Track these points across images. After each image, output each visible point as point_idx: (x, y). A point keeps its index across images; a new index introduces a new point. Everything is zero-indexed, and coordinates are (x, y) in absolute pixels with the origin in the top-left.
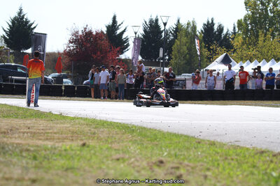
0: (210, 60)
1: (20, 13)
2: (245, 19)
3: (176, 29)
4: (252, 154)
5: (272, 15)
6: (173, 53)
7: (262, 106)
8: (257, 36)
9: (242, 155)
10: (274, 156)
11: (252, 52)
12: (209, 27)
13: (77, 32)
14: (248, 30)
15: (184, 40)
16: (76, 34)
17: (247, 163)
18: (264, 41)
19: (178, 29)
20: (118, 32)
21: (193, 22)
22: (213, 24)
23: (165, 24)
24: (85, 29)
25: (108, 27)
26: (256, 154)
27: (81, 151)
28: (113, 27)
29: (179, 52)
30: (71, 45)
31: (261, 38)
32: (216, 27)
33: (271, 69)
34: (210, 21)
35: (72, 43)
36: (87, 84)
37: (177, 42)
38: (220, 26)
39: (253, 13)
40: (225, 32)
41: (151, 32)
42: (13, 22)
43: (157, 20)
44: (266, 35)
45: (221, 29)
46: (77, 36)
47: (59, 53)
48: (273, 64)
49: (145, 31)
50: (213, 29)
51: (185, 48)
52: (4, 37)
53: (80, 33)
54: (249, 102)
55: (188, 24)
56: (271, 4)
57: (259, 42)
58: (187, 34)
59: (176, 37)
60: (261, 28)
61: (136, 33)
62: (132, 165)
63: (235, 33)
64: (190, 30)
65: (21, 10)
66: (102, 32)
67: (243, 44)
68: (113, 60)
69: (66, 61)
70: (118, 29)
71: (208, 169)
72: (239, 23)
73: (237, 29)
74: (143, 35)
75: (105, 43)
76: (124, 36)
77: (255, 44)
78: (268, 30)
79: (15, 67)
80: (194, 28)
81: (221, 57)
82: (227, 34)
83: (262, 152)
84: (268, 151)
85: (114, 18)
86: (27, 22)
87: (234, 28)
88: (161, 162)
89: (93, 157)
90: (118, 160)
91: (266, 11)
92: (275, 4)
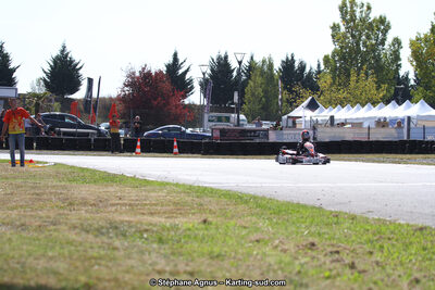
0: (292, 105)
1: (63, 51)
2: (333, 56)
3: (250, 67)
5: (365, 50)
6: (246, 96)
8: (349, 76)
11: (342, 94)
12: (288, 64)
13: (134, 73)
14: (336, 68)
15: (259, 80)
16: (131, 75)
17: (411, 243)
18: (357, 82)
19: (252, 67)
20: (180, 72)
21: (270, 59)
22: (293, 61)
23: (240, 63)
24: (144, 69)
25: (168, 66)
26: (416, 230)
27: (207, 229)
28: (174, 66)
29: (253, 95)
30: (126, 88)
31: (353, 78)
32: (296, 64)
34: (290, 58)
35: (127, 86)
36: (147, 136)
37: (251, 83)
38: (301, 63)
39: (341, 47)
40: (307, 70)
41: (220, 72)
42: (55, 61)
43: (226, 57)
44: (358, 74)
45: (302, 67)
46: (133, 78)
47: (111, 98)
49: (212, 70)
50: (294, 67)
51: (260, 90)
52: (45, 80)
53: (137, 74)
54: (346, 156)
55: (264, 61)
56: (363, 37)
57: (351, 82)
58: (262, 73)
59: (249, 77)
60: (352, 64)
61: (204, 74)
62: (279, 248)
63: (319, 72)
64: (265, 68)
65: (64, 47)
66: (161, 72)
67: (331, 85)
68: (177, 106)
69: (120, 107)
70: (180, 68)
71: (371, 253)
72: (326, 59)
73: (322, 67)
74: (210, 76)
75: (167, 86)
76: (187, 77)
77: (346, 85)
78: (360, 69)
79: (62, 117)
80: (271, 66)
81: (306, 102)
82: (310, 73)
83: (421, 229)
85: (175, 55)
86: (71, 61)
87: (319, 65)
88: (313, 244)
89: (227, 238)
90: (257, 241)
91: (358, 45)
92: (368, 37)
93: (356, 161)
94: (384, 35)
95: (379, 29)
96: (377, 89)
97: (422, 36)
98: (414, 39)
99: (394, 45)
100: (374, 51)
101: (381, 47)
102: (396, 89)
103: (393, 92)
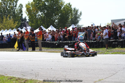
4: (7, 80)
5: (9, 9)
7: (7, 51)
8: (3, 19)
9: (2, 80)
10: (16, 80)
18: (6, 21)
31: (5, 20)
33: (10, 34)
44: (6, 18)
48: (10, 31)
56: (8, 4)
57: (4, 21)
60: (4, 15)
77: (2, 22)
78: (7, 16)
83: (11, 78)
84: (13, 77)
91: (6, 7)
92: (10, 4)
93: (4, 51)
94: (16, 3)
95: (14, 1)
96: (14, 23)
97: (30, 3)
98: (27, 4)
99: (20, 7)
100: (12, 9)
101: (15, 8)
102: (21, 23)
103: (20, 24)
